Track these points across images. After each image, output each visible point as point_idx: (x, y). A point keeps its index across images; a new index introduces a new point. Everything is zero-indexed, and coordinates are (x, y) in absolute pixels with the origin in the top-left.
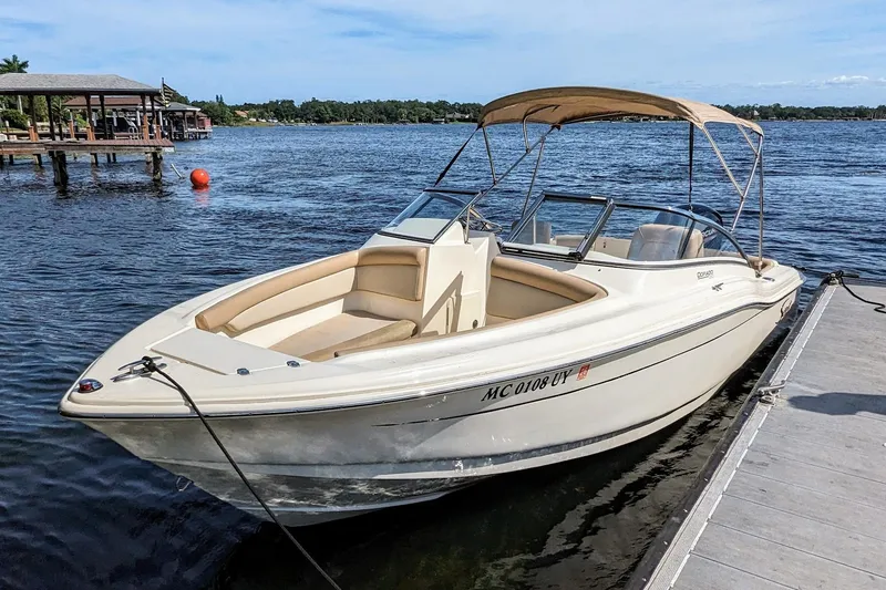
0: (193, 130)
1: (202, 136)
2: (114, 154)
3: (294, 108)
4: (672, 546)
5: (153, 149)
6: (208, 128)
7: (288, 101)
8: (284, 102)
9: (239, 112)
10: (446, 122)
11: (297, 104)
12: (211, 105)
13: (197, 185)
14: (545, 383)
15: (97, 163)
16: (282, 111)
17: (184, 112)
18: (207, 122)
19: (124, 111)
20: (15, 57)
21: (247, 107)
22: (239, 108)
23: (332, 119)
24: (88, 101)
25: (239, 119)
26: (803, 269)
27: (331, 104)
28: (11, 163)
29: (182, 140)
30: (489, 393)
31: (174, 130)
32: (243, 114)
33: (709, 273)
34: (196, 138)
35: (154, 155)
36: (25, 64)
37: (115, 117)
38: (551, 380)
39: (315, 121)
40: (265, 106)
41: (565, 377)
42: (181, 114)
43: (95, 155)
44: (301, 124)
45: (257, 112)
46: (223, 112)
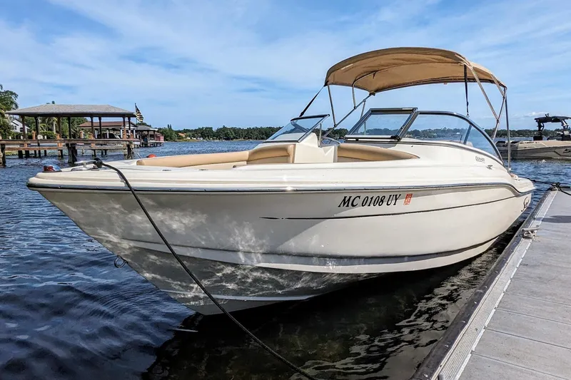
0: (153, 141)
1: (158, 145)
2: (106, 151)
3: (212, 132)
4: (480, 304)
5: (128, 143)
6: (162, 141)
7: (209, 128)
8: (207, 128)
9: (180, 134)
11: (214, 129)
12: (165, 130)
14: (382, 201)
16: (205, 133)
17: (148, 131)
18: (162, 138)
19: (114, 130)
21: (185, 131)
22: (180, 132)
23: (234, 138)
24: (92, 120)
25: (180, 138)
26: (534, 181)
27: (234, 129)
28: (45, 156)
29: (146, 146)
30: (344, 200)
31: (142, 141)
32: (183, 135)
33: (483, 160)
34: (154, 145)
35: (128, 146)
38: (386, 199)
39: (225, 139)
40: (196, 130)
41: (396, 200)
42: (146, 132)
43: (94, 151)
44: (216, 141)
45: (191, 134)
46: (171, 134)
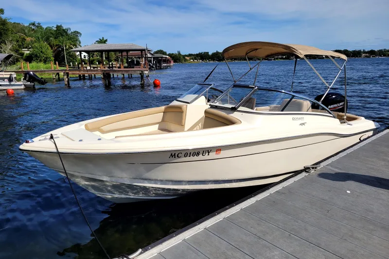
0: (166, 65)
1: (169, 67)
2: (131, 74)
3: (209, 55)
5: (140, 72)
6: (172, 64)
8: (205, 53)
9: (186, 58)
10: (274, 60)
12: (175, 55)
13: (156, 85)
14: (198, 154)
15: (124, 77)
16: (203, 57)
17: (162, 57)
18: (172, 62)
19: (139, 58)
20: (103, 38)
21: (190, 55)
22: (186, 56)
24: (122, 54)
25: (186, 60)
28: (95, 78)
29: (161, 69)
30: (172, 155)
31: (158, 65)
32: (187, 58)
34: (166, 68)
35: (141, 74)
36: (106, 41)
37: (135, 60)
38: (201, 153)
39: (217, 61)
40: (197, 54)
41: (209, 153)
42: (161, 58)
43: (123, 74)
44: (211, 62)
45: (193, 57)
46: (180, 57)
